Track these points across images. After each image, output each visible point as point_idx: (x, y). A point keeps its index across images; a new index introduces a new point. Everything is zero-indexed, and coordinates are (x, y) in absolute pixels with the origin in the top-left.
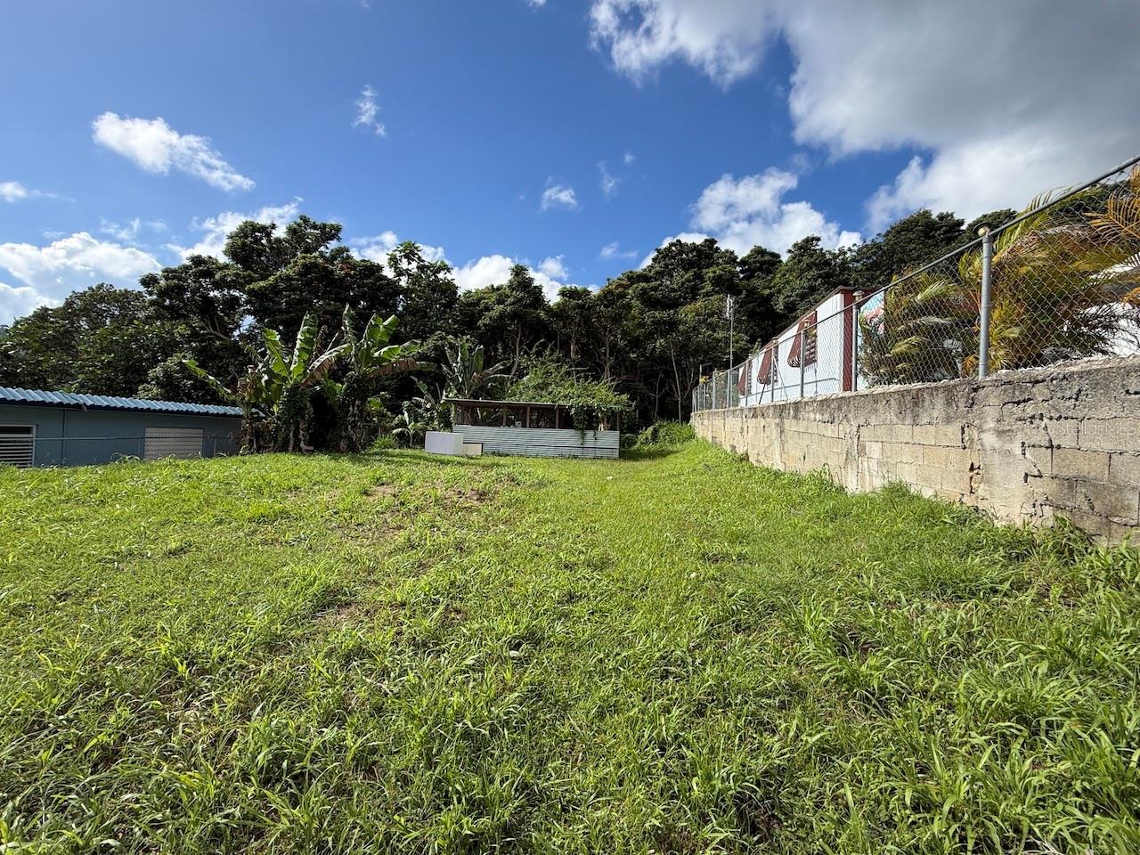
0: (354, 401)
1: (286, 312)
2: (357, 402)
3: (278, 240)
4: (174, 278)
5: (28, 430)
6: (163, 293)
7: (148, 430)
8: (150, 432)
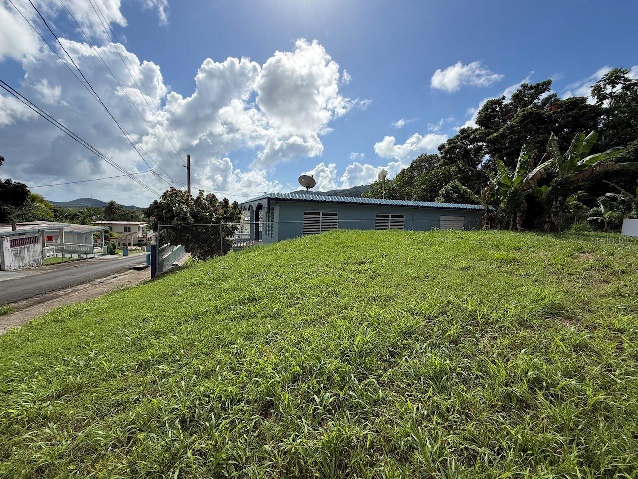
0: (558, 198)
1: (509, 148)
2: (560, 198)
3: (506, 106)
4: (452, 143)
5: (402, 217)
6: (447, 152)
7: (441, 216)
8: (442, 218)
